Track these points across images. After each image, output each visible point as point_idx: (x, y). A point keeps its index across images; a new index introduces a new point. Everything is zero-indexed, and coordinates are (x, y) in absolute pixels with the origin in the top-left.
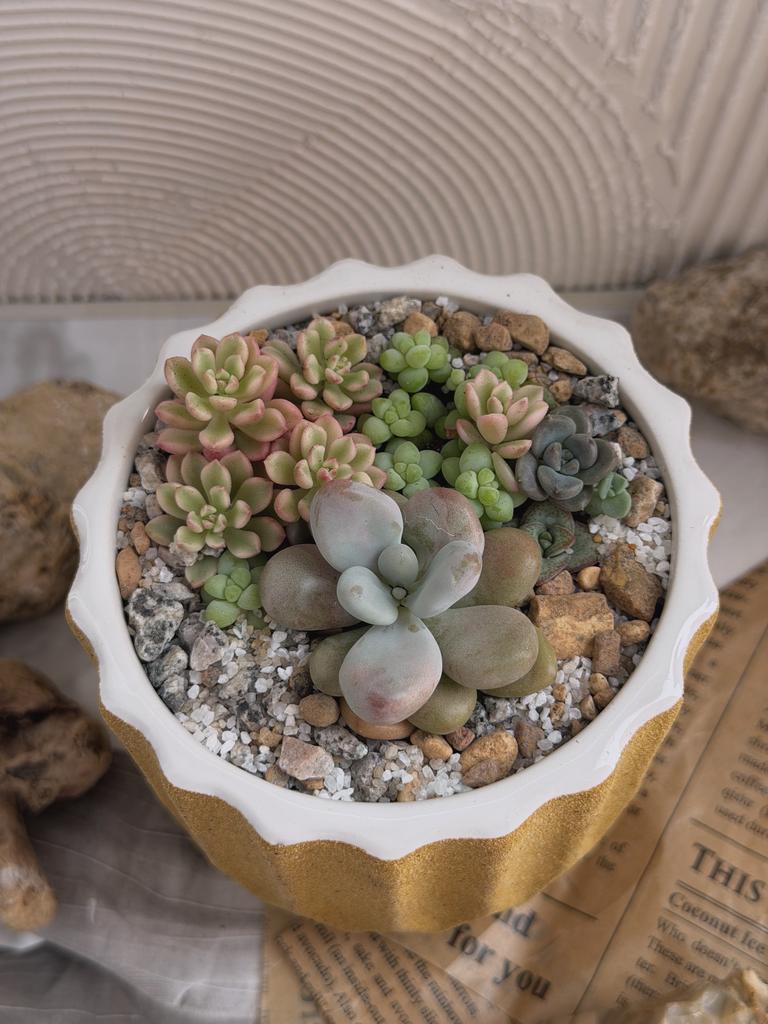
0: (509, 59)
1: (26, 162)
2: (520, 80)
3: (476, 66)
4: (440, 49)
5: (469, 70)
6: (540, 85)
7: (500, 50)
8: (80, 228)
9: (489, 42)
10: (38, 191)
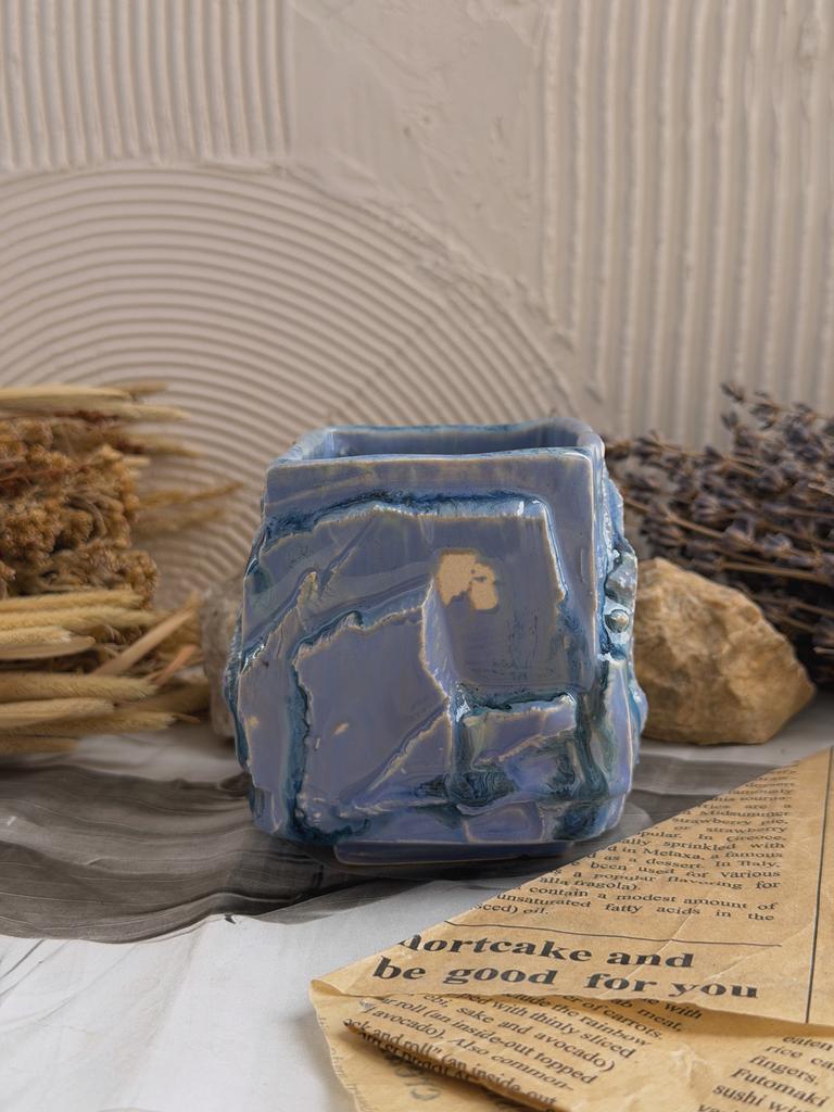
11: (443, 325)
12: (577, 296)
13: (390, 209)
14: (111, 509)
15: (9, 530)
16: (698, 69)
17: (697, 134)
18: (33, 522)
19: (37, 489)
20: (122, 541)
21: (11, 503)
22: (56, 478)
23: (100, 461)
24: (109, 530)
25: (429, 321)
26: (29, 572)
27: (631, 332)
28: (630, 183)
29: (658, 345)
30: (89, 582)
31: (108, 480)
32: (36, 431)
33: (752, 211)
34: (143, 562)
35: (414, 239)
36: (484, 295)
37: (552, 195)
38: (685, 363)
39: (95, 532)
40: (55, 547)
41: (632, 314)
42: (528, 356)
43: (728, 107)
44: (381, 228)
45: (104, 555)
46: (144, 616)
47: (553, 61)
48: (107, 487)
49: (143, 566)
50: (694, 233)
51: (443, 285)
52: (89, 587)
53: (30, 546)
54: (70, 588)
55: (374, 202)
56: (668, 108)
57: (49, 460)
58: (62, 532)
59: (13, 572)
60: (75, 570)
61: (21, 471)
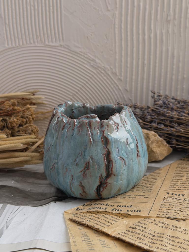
3: (98, 79)
9: (100, 74)
11: (95, 76)
12: (123, 70)
13: (84, 53)
14: (29, 118)
15: (10, 123)
16: (146, 24)
17: (146, 37)
18: (14, 122)
19: (15, 115)
20: (32, 124)
21: (10, 118)
22: (19, 112)
23: (27, 108)
24: (29, 122)
25: (93, 76)
26: (14, 131)
27: (134, 77)
28: (133, 48)
29: (139, 80)
30: (26, 133)
31: (29, 112)
32: (14, 103)
33: (158, 53)
34: (36, 128)
35: (89, 59)
36: (104, 70)
37: (117, 50)
38: (145, 84)
39: (27, 123)
40: (19, 126)
41: (134, 74)
42: (113, 83)
43: (153, 31)
44: (83, 57)
45: (29, 128)
46: (37, 140)
47: (117, 23)
48: (28, 113)
49: (36, 129)
50: (146, 57)
51: (96, 68)
52: (25, 135)
53: (14, 126)
54: (22, 135)
55: (81, 52)
56: (140, 32)
57: (17, 109)
58: (20, 123)
59: (11, 132)
60: (23, 131)
61: (12, 111)
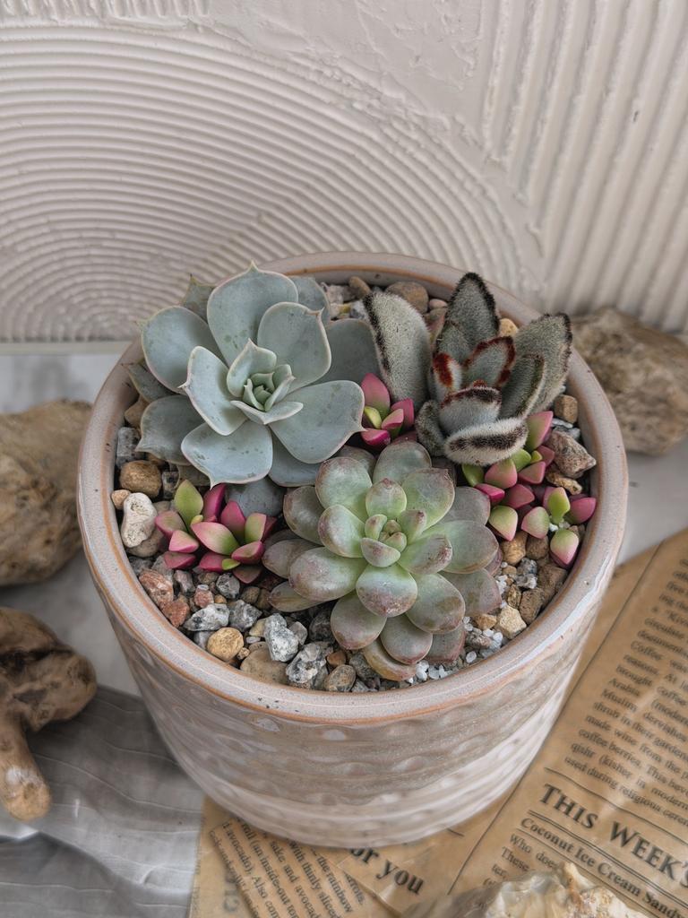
0: (411, 156)
1: (45, 230)
2: (421, 174)
3: (387, 162)
4: (359, 148)
5: (381, 165)
6: (436, 177)
7: (404, 150)
8: (85, 283)
9: (396, 144)
10: (53, 252)
35: (348, 86)
36: (420, 130)
37: (501, 51)
